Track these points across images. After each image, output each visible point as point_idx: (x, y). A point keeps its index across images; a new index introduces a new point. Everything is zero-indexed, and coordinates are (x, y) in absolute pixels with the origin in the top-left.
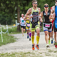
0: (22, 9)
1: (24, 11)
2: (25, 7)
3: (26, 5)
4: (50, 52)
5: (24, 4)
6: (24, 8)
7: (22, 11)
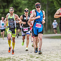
0: (2, 11)
1: (4, 14)
2: (5, 9)
3: (7, 7)
4: (32, 58)
5: (4, 6)
6: (4, 11)
7: (2, 14)
